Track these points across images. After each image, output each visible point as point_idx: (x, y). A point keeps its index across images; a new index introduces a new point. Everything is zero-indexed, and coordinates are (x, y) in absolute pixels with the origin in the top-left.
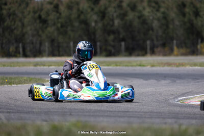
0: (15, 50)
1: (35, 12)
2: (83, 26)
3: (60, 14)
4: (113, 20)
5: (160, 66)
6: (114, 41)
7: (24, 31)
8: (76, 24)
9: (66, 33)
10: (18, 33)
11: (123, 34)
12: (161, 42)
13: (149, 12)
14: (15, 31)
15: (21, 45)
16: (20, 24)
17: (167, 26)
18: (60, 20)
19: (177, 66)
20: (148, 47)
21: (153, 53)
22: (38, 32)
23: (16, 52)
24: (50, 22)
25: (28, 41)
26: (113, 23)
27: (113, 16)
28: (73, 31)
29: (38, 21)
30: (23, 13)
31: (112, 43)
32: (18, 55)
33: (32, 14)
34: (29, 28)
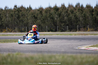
0: (24, 29)
1: (32, 14)
2: (52, 19)
3: (43, 15)
4: (64, 17)
5: (78, 35)
6: (64, 26)
7: (28, 22)
8: (49, 19)
9: (45, 22)
10: (26, 22)
11: (67, 23)
12: (83, 26)
13: (78, 14)
14: (24, 22)
15: (26, 27)
16: (26, 19)
17: (86, 20)
18: (42, 17)
19: (85, 35)
20: (78, 28)
21: (79, 30)
22: (33, 22)
23: (24, 30)
24: (38, 18)
25: (30, 26)
26: (64, 18)
27: (64, 15)
28: (47, 21)
29: (33, 18)
30: (28, 14)
31: (63, 26)
32: (25, 31)
33: (31, 15)
34: (30, 21)
